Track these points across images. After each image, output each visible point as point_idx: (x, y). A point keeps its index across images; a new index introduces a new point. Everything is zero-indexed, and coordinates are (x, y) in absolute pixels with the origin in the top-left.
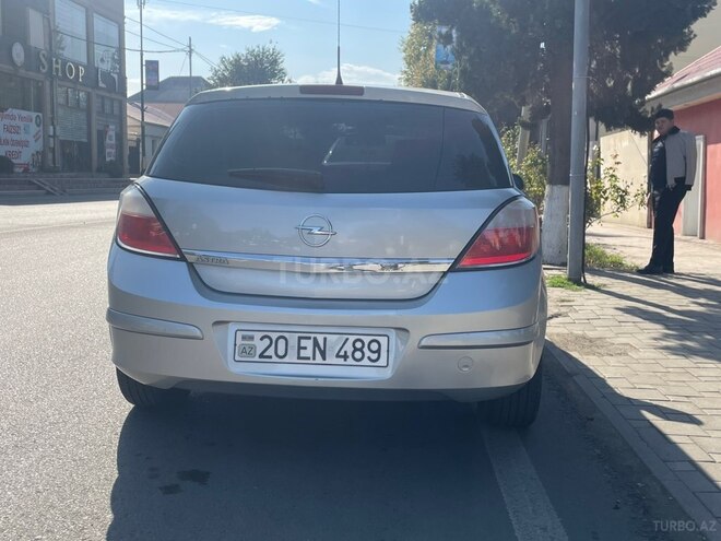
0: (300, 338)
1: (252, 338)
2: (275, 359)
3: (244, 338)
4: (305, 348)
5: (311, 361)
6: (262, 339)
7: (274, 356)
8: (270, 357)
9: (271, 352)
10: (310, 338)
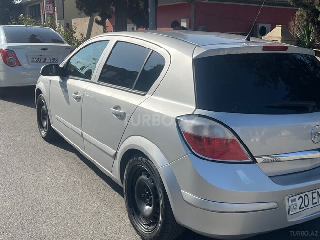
0: (312, 193)
1: (295, 200)
2: (305, 208)
3: (292, 201)
4: (315, 198)
5: (317, 204)
6: (299, 199)
7: (304, 207)
8: (303, 208)
9: (303, 205)
10: (315, 192)
